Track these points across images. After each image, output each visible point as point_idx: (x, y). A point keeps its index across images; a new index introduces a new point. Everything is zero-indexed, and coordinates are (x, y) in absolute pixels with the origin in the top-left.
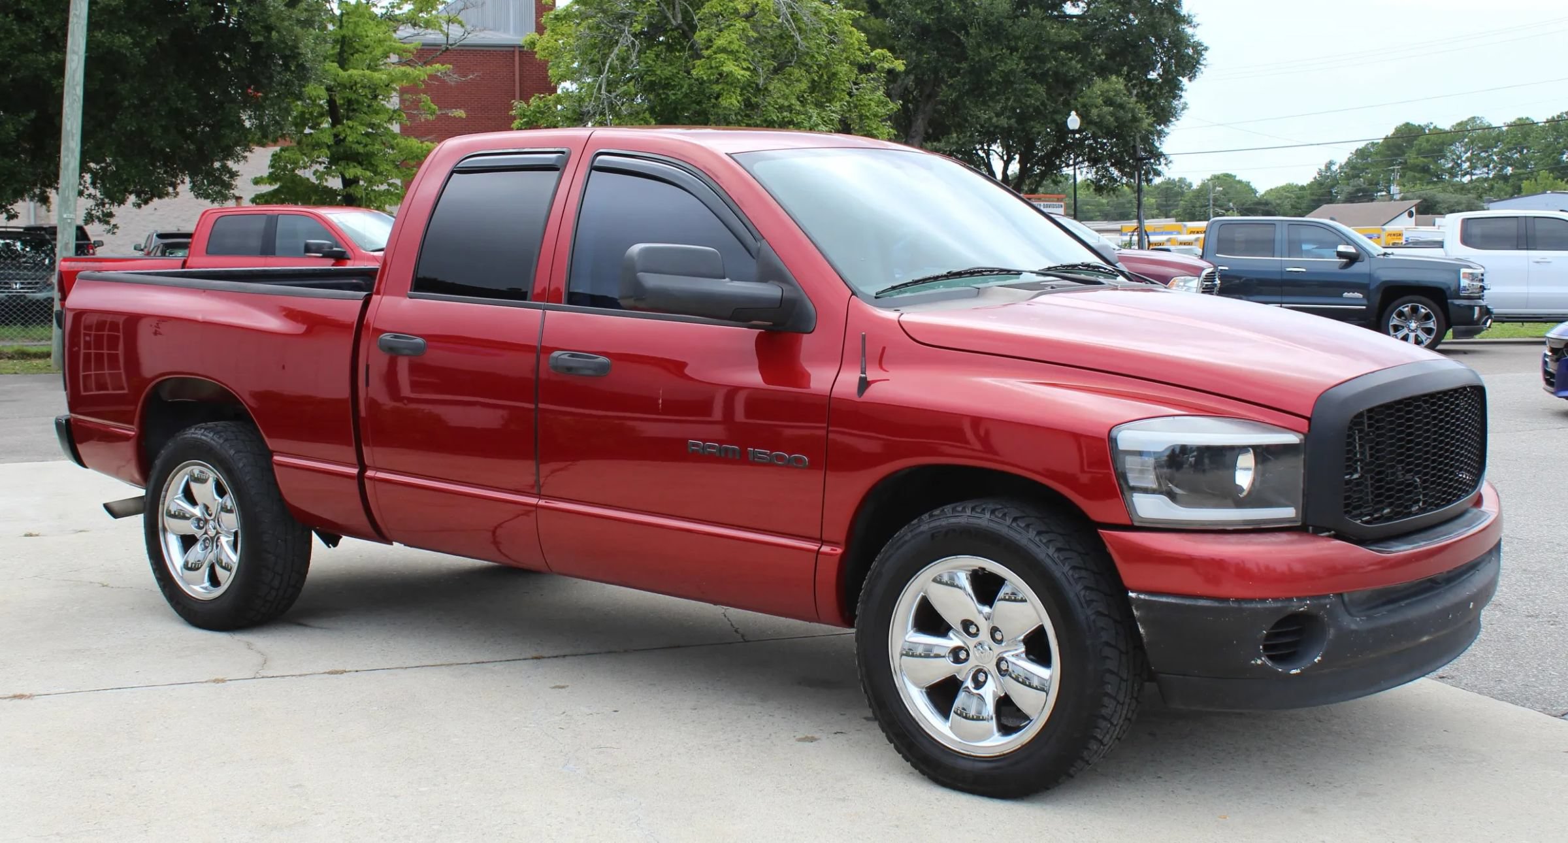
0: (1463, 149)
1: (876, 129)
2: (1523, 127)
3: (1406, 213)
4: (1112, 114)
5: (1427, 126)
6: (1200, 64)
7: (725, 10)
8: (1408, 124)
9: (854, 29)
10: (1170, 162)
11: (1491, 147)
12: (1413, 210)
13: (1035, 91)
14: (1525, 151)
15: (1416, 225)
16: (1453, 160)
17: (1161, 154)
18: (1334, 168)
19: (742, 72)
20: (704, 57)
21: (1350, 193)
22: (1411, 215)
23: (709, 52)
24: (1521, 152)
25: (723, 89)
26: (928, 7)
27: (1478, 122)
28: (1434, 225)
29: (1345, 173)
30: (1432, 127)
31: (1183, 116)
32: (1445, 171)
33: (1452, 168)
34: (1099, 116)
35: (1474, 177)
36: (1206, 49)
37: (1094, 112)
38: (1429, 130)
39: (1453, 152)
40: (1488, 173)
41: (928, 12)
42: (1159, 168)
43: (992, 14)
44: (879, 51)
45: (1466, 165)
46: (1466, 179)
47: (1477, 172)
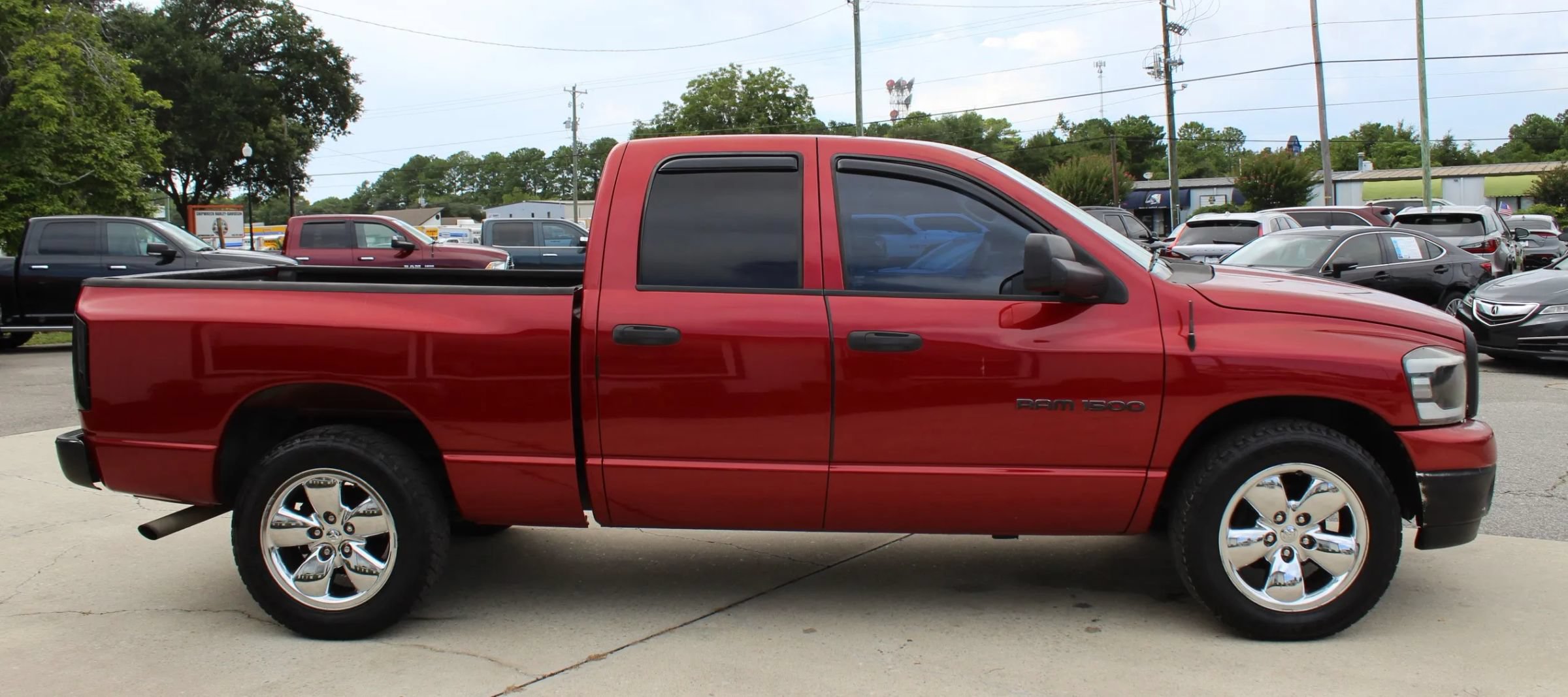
0: (456, 173)
1: (152, 154)
2: (494, 161)
3: (435, 217)
4: (272, 146)
5: (431, 157)
6: (359, 110)
7: (38, 54)
8: (418, 155)
9: (133, 74)
10: (312, 181)
11: (475, 172)
12: (439, 214)
13: (246, 127)
14: (497, 174)
15: (442, 224)
16: (449, 181)
17: (305, 175)
18: (369, 186)
19: (59, 105)
20: (21, 92)
21: (381, 204)
22: (438, 217)
23: (26, 88)
24: (493, 175)
25: (42, 118)
26: (156, 61)
27: (465, 155)
28: (456, 224)
29: (376, 190)
30: (434, 158)
31: (320, 148)
32: (444, 188)
33: (449, 185)
34: (263, 147)
35: (464, 192)
36: (362, 99)
37: (260, 143)
38: (433, 160)
39: (449, 175)
40: (473, 189)
41: (157, 64)
42: (303, 185)
43: (209, 68)
44: (151, 92)
45: (458, 184)
46: (459, 193)
47: (466, 188)
